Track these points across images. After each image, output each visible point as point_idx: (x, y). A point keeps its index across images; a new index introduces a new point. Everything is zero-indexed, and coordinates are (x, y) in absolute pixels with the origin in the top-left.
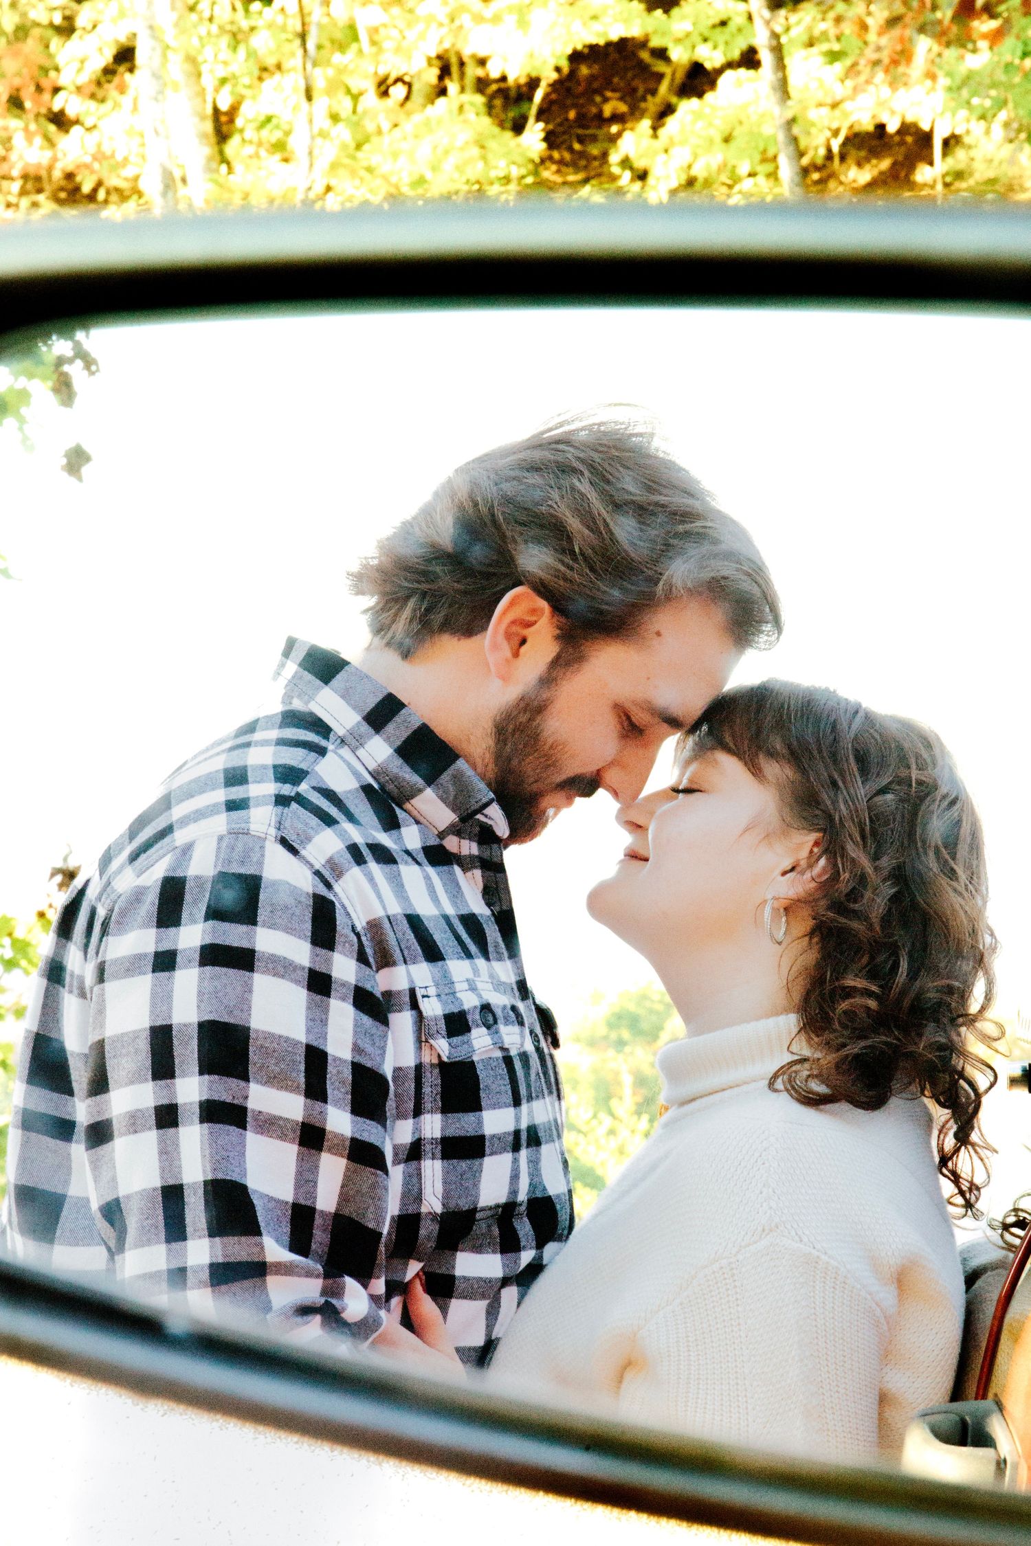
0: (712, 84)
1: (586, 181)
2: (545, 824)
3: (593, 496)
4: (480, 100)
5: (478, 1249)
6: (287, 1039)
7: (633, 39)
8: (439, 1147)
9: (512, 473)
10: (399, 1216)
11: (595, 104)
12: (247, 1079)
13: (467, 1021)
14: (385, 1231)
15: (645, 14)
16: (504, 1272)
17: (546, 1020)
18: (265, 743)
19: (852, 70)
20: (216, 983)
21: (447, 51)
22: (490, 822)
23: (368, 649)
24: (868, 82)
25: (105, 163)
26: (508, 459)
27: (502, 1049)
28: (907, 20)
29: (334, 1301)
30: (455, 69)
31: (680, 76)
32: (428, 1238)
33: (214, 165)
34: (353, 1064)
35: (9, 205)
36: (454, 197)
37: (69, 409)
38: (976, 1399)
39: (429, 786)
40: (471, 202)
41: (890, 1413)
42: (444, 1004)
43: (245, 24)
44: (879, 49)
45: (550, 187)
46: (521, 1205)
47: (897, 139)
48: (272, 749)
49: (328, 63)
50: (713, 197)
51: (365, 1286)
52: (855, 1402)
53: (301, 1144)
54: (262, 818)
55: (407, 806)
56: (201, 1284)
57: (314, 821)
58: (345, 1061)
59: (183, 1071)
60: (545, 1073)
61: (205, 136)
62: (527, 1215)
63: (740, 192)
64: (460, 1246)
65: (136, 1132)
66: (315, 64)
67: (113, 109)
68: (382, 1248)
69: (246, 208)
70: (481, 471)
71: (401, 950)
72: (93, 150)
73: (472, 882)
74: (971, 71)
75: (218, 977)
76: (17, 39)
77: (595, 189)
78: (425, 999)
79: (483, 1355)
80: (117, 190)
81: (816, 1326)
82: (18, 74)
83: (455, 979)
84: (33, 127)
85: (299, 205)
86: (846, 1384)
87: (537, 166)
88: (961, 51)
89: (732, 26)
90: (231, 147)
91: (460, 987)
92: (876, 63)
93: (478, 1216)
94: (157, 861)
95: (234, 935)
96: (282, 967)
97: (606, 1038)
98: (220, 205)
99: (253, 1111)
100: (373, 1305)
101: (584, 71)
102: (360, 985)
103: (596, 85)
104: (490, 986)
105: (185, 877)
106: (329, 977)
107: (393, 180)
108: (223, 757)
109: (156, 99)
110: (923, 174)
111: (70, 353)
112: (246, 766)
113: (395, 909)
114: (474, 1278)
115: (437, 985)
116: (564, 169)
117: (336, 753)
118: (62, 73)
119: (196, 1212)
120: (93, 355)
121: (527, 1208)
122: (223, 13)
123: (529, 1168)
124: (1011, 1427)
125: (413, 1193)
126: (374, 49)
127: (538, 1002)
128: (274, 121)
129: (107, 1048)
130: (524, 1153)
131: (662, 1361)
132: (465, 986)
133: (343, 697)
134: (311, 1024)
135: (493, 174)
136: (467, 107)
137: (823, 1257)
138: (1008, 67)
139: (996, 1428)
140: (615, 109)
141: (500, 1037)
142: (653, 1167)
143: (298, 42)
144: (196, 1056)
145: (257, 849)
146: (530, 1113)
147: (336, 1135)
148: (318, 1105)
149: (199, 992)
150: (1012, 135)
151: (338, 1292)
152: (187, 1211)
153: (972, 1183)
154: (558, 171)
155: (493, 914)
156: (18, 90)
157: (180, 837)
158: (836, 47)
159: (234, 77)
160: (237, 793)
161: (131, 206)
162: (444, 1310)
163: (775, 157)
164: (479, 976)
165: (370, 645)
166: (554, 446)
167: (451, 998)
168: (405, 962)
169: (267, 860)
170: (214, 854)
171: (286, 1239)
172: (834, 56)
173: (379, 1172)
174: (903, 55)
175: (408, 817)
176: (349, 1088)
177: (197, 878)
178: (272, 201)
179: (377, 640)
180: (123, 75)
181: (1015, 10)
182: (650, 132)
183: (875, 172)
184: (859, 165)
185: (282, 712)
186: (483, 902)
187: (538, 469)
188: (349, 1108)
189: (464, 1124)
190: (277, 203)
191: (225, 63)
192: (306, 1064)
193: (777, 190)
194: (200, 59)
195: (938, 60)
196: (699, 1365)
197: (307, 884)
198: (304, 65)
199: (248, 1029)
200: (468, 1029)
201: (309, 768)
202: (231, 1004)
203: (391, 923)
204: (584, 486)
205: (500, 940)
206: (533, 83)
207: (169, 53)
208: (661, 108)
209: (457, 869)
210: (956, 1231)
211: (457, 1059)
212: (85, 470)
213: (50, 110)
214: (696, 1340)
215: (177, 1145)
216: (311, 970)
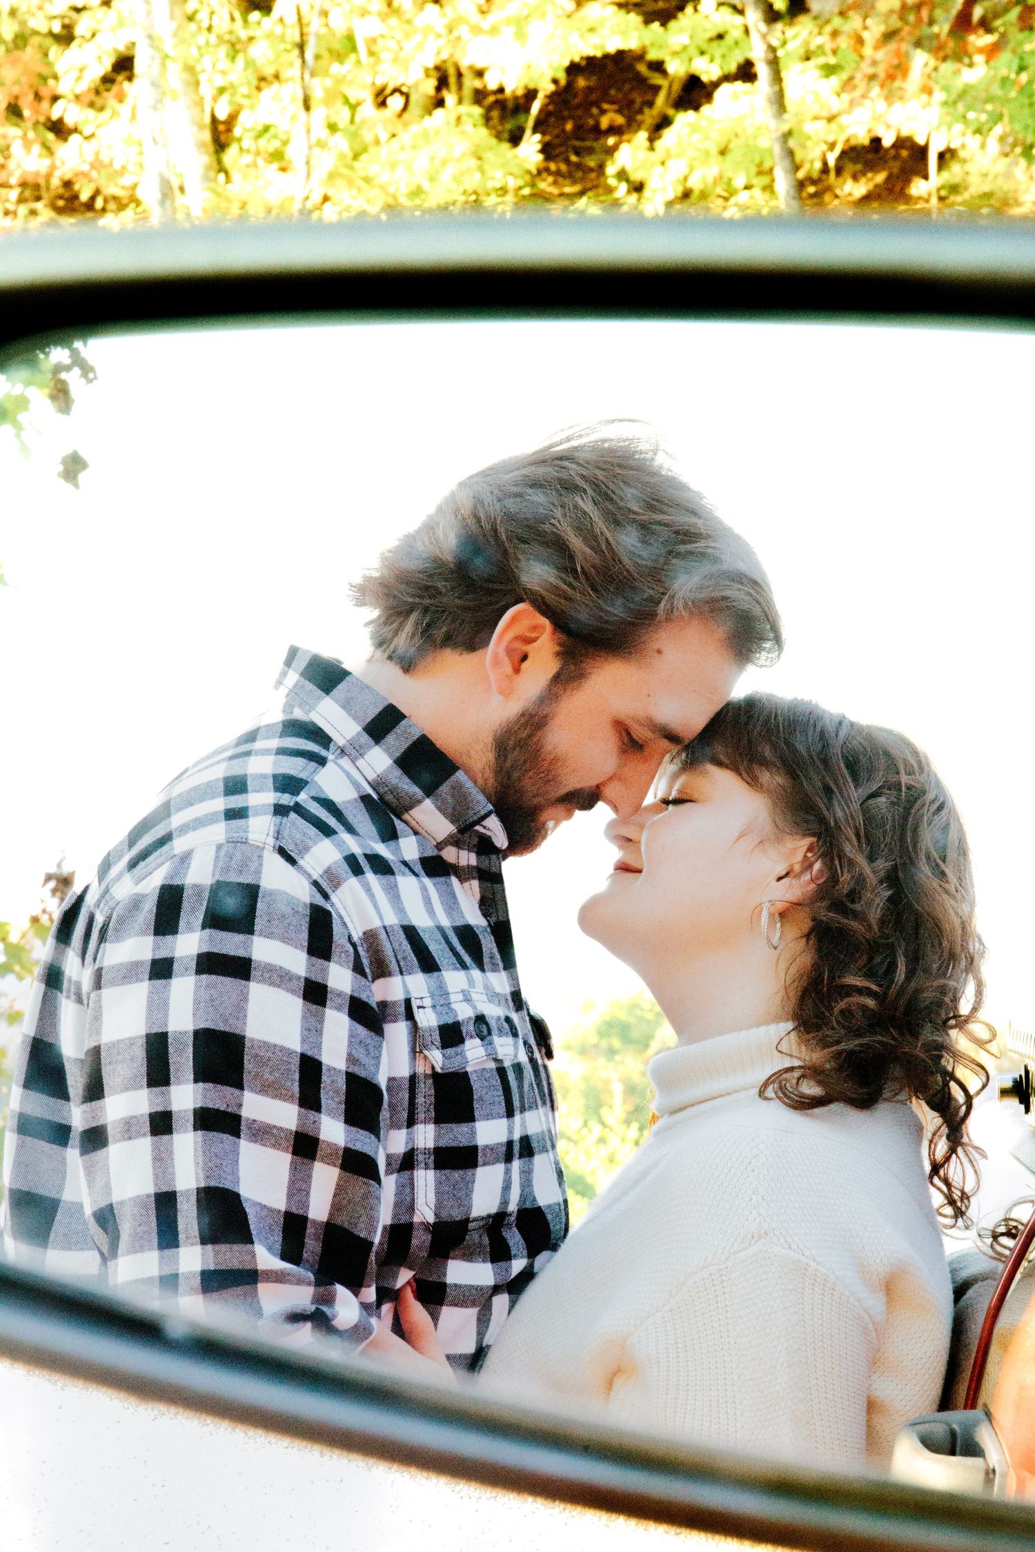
0: (709, 97)
1: (582, 193)
2: (544, 837)
3: (595, 515)
4: (478, 111)
5: (469, 1257)
6: (282, 1049)
7: (630, 51)
8: (432, 1157)
9: (515, 490)
10: (391, 1225)
11: (591, 116)
12: (241, 1087)
13: (461, 1032)
14: (377, 1240)
15: (642, 26)
16: (495, 1279)
17: (540, 1031)
18: (265, 752)
19: (848, 84)
20: (213, 992)
21: (444, 62)
22: (488, 833)
23: (370, 661)
24: (864, 96)
25: (103, 172)
26: (512, 475)
27: (496, 1060)
28: (904, 33)
29: (325, 1309)
30: (452, 80)
31: (677, 87)
32: (420, 1248)
33: (212, 174)
34: (348, 1074)
35: (7, 213)
36: (451, 208)
37: (65, 416)
38: (965, 1408)
39: (428, 796)
40: (468, 212)
41: (878, 1420)
42: (439, 1014)
43: (243, 34)
44: (874, 63)
45: (546, 198)
46: (510, 1215)
47: (893, 152)
48: (272, 758)
49: (326, 73)
50: (708, 209)
51: (356, 1294)
52: (843, 1409)
53: (295, 1153)
54: (261, 828)
55: (406, 816)
56: (192, 1290)
57: (312, 831)
58: (340, 1071)
59: (178, 1078)
60: (539, 1085)
61: (203, 145)
62: (516, 1225)
63: (736, 205)
64: (452, 1254)
65: (130, 1138)
66: (312, 75)
67: (112, 118)
68: (373, 1257)
69: (242, 218)
70: (485, 486)
71: (398, 961)
72: (91, 158)
73: (469, 892)
74: (967, 85)
75: (214, 987)
76: (16, 47)
77: (592, 200)
78: (421, 1010)
79: (475, 1361)
80: (114, 198)
81: (804, 1333)
82: (17, 82)
83: (450, 990)
84: (31, 135)
85: (296, 214)
86: (834, 1390)
87: (533, 177)
88: (957, 65)
89: (729, 40)
90: (230, 156)
91: (455, 998)
92: (872, 78)
93: (471, 1226)
94: (156, 869)
95: (230, 944)
96: (279, 977)
97: (596, 1046)
98: (218, 214)
99: (248, 1119)
100: (364, 1313)
101: (581, 82)
102: (356, 995)
103: (593, 97)
104: (484, 998)
105: (183, 885)
106: (326, 987)
107: (391, 190)
108: (224, 765)
109: (155, 108)
110: (918, 187)
111: (67, 361)
112: (246, 775)
113: (392, 919)
114: (466, 1286)
115: (432, 996)
116: (560, 180)
117: (336, 763)
118: (61, 81)
119: (188, 1217)
120: (91, 363)
121: (517, 1219)
122: (222, 23)
123: (521, 1178)
124: (1000, 1438)
125: (406, 1203)
126: (372, 60)
127: (532, 1013)
128: (272, 130)
129: (103, 1054)
130: (516, 1164)
131: (651, 1367)
132: (460, 997)
133: (344, 707)
134: (306, 1033)
135: (490, 185)
136: (464, 118)
137: (812, 1264)
138: (1004, 81)
139: (985, 1437)
140: (612, 120)
141: (494, 1049)
142: (644, 1175)
143: (296, 52)
144: (191, 1064)
145: (255, 858)
146: (523, 1125)
147: (329, 1144)
148: (312, 1115)
149: (195, 1000)
150: (1007, 149)
151: (329, 1300)
152: (180, 1218)
153: (963, 1193)
154: (555, 183)
155: (490, 925)
156: (17, 97)
157: (179, 845)
158: (832, 61)
159: (232, 86)
160: (236, 801)
161: (129, 214)
162: (435, 1317)
163: (771, 171)
164: (474, 987)
165: (372, 657)
166: (556, 462)
167: (445, 1009)
168: (401, 973)
169: (265, 870)
170: (212, 863)
171: (278, 1246)
172: (830, 70)
173: (372, 1182)
174: (899, 69)
175: (407, 828)
176: (343, 1098)
177: (195, 886)
178: (269, 211)
179: (379, 653)
180: (121, 83)
181: (1011, 25)
182: (647, 144)
183: (871, 186)
184: (855, 178)
185: (283, 722)
186: (479, 913)
187: (541, 486)
188: (342, 1118)
189: (457, 1135)
190: (274, 213)
191: (224, 73)
192: (301, 1073)
193: (773, 203)
194: (198, 68)
195: (934, 74)
196: (688, 1371)
197: (304, 894)
198: (302, 74)
199: (244, 1037)
200: (461, 1041)
201: (308, 777)
202: (227, 1012)
203: (387, 933)
204: (588, 506)
205: (495, 950)
206: (531, 94)
207: (168, 62)
208: (658, 120)
209: (454, 880)
210: (945, 1240)
211: (450, 1070)
212: (82, 477)
213: (49, 119)
214: (685, 1346)
215: (170, 1152)
216: (306, 979)
